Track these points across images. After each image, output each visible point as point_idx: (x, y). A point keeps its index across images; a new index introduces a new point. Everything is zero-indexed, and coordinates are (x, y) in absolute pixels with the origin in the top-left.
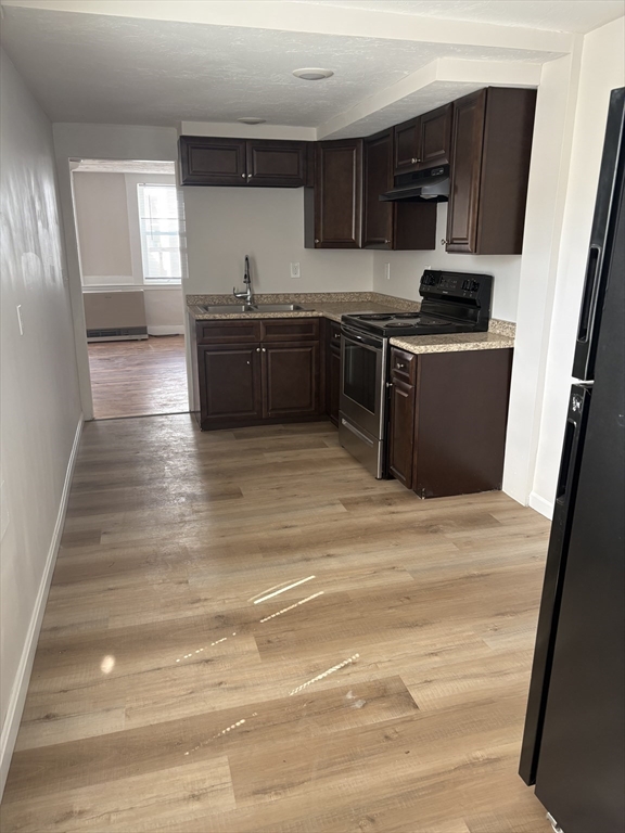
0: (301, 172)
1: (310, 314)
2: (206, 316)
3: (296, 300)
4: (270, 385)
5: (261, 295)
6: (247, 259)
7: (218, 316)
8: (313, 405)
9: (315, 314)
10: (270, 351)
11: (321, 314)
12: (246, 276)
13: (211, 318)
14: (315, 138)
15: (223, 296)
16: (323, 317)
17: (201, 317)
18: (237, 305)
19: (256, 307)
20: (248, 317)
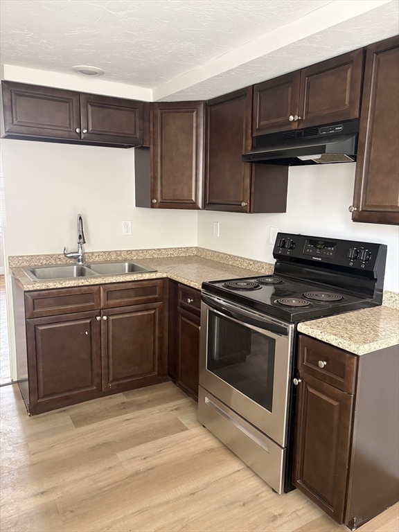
0: (138, 132)
1: (153, 276)
2: (38, 286)
3: (128, 257)
4: (111, 354)
5: (93, 253)
6: (80, 218)
7: (51, 285)
8: (156, 368)
9: (159, 275)
10: (111, 318)
11: (165, 275)
12: (80, 237)
13: (44, 287)
14: (151, 99)
15: (52, 256)
16: (167, 278)
17: (31, 288)
18: (67, 265)
19: (89, 267)
20: (87, 283)
